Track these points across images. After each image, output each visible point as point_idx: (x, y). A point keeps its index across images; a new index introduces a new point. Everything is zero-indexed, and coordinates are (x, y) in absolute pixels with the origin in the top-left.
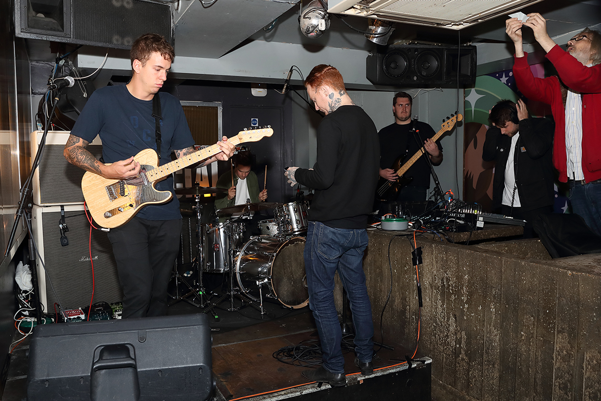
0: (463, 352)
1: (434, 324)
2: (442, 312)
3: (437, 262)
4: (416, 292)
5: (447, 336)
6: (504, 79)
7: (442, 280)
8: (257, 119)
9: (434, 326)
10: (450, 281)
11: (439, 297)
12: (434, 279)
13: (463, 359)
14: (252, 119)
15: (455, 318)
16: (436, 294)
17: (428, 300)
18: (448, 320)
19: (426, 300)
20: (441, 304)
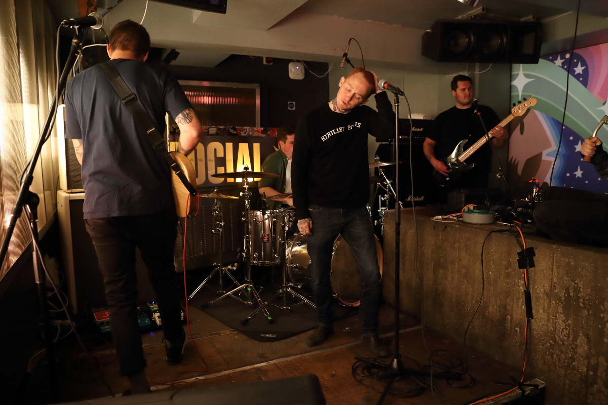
0: (599, 381)
1: (551, 341)
2: (566, 329)
3: (558, 267)
4: (522, 300)
5: (573, 359)
6: (559, 62)
7: (567, 290)
8: (294, 103)
9: (550, 343)
10: (580, 291)
11: (560, 310)
12: (552, 287)
13: (599, 391)
14: (289, 102)
15: (588, 338)
16: (556, 305)
17: (541, 311)
18: (575, 339)
19: (539, 312)
20: (564, 318)
